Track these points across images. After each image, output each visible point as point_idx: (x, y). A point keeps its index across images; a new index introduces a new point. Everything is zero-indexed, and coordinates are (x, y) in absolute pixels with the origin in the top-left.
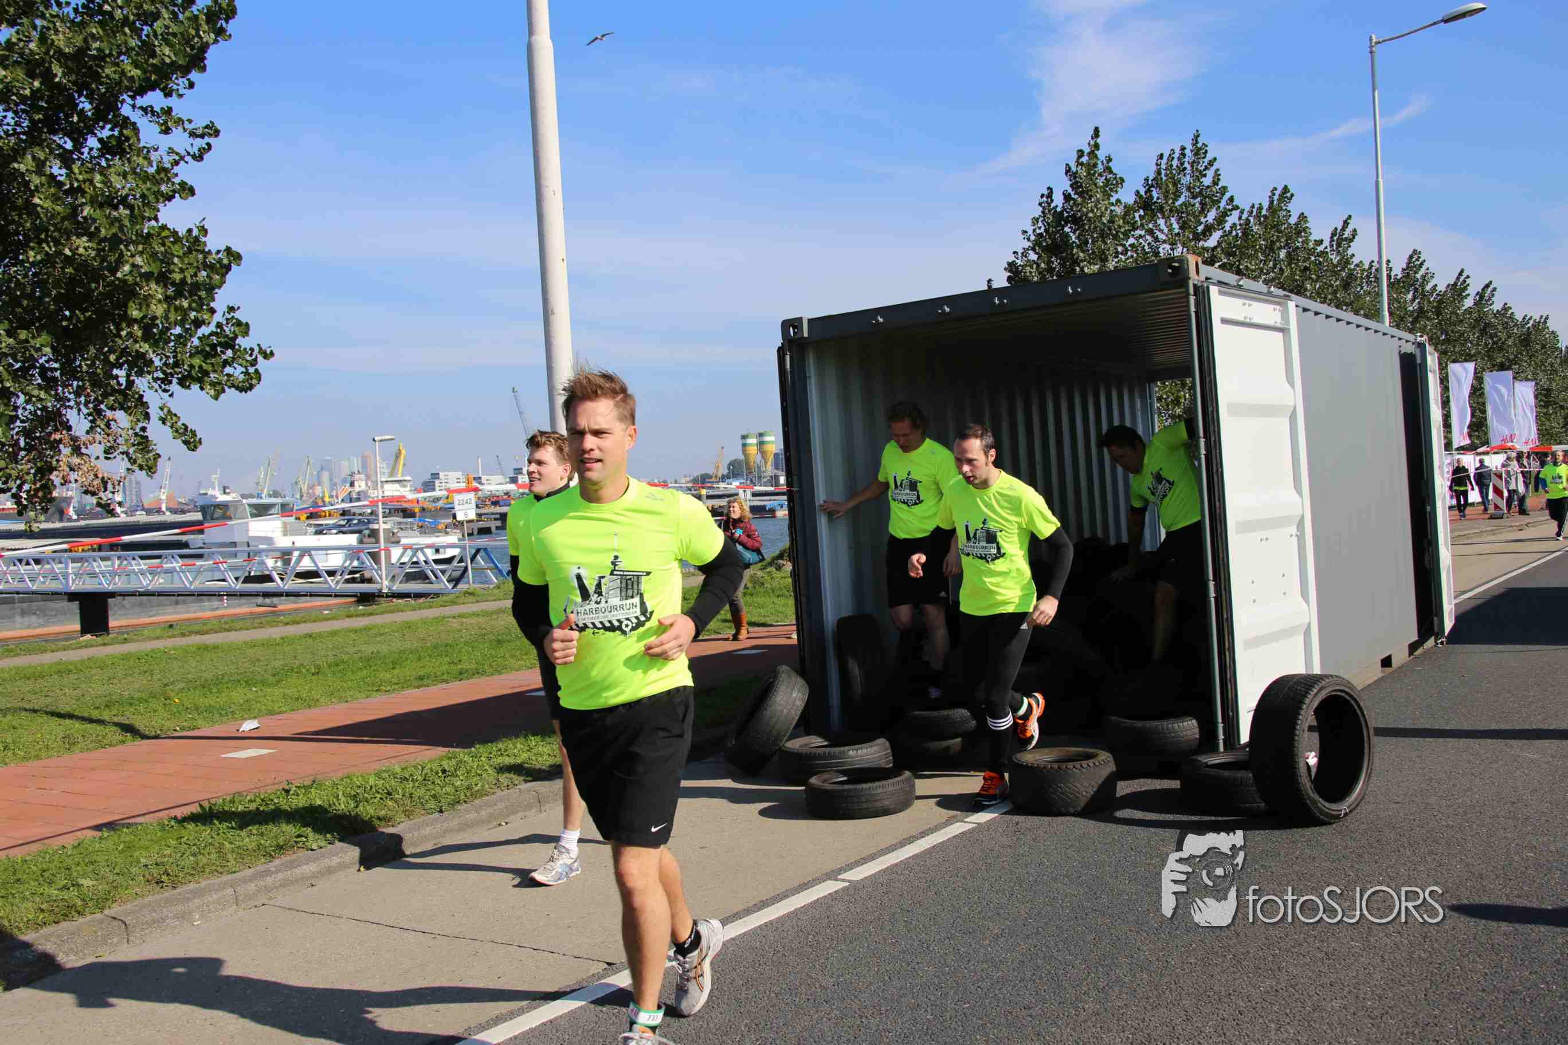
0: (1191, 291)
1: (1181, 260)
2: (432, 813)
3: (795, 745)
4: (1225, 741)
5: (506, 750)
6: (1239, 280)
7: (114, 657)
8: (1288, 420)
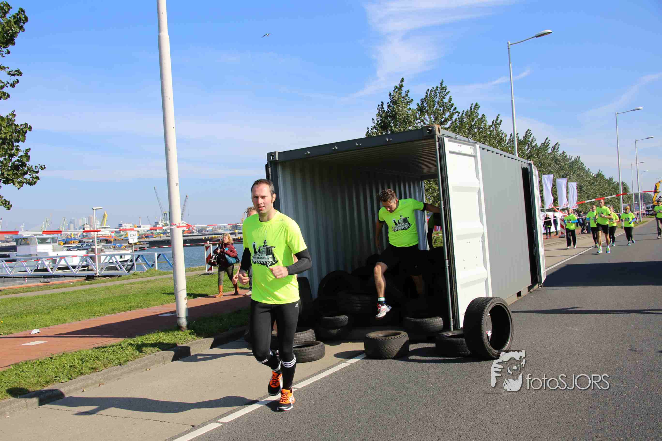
0: (437, 140)
1: (432, 127)
2: (116, 366)
4: (453, 326)
5: (149, 338)
6: (456, 136)
8: (477, 193)
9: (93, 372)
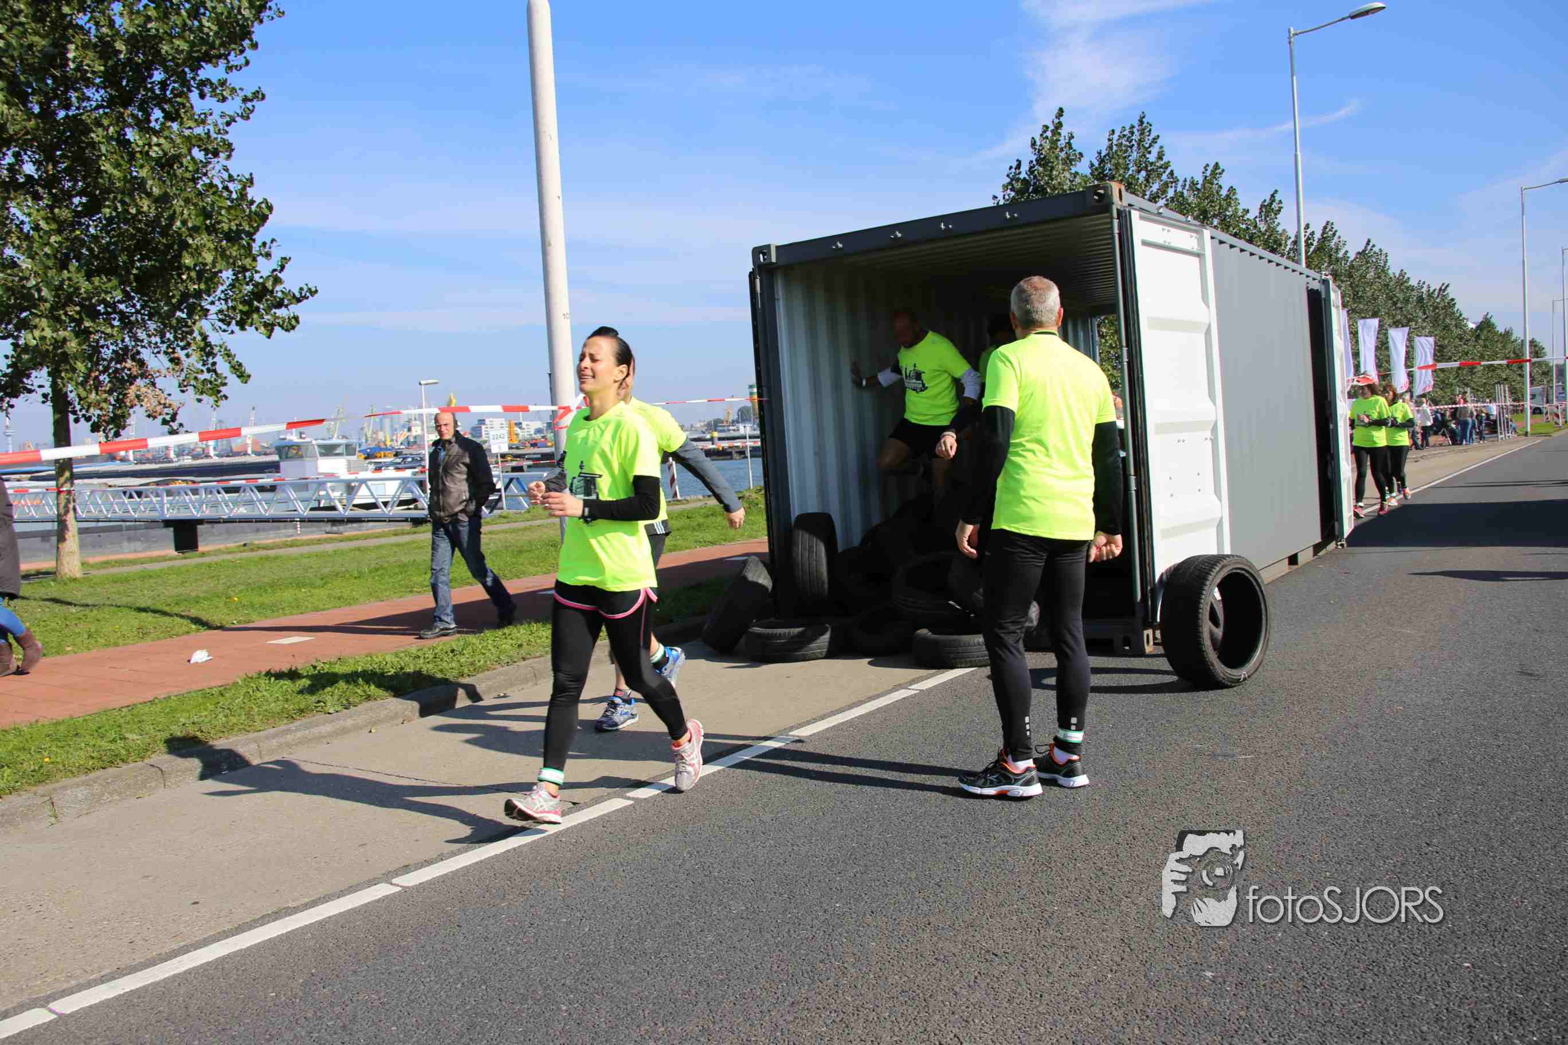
0: (1115, 214)
1: (1105, 188)
4: (1143, 619)
6: (1159, 209)
8: (1203, 336)
9: (390, 695)
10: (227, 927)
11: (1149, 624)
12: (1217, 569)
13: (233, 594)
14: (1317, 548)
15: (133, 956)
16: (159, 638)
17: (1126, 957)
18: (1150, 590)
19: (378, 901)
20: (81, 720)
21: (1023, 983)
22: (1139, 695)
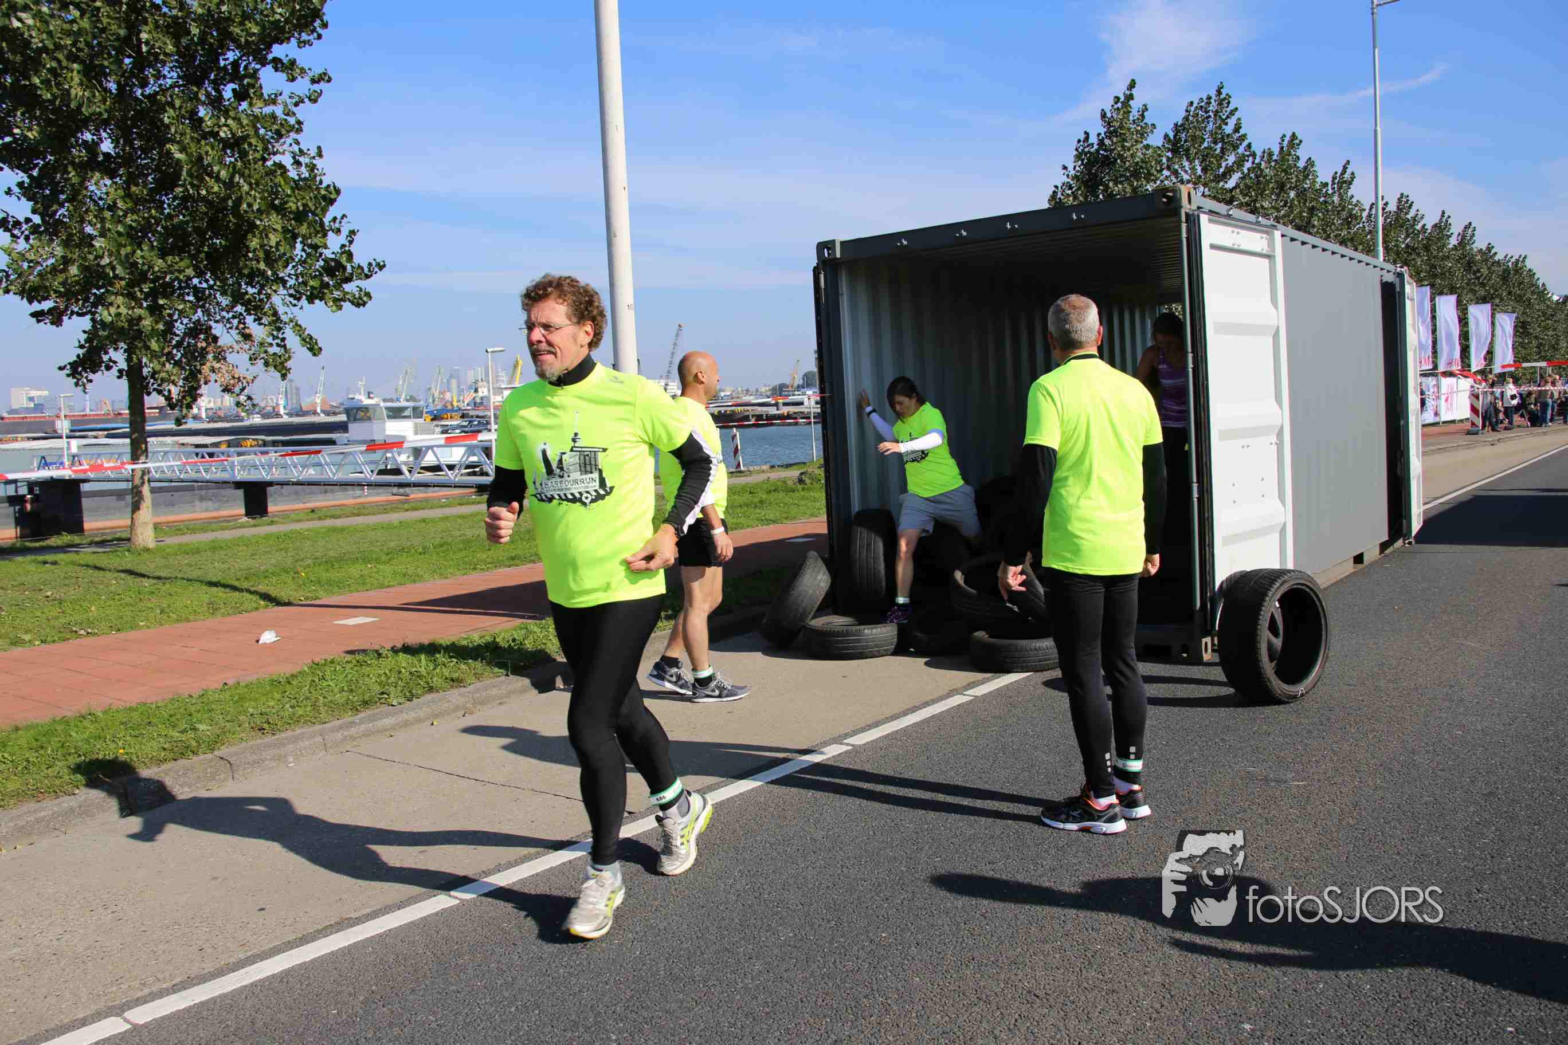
0: (1183, 218)
1: (1174, 190)
3: (818, 623)
4: (1201, 627)
6: (1229, 210)
7: (259, 536)
8: (1271, 340)
9: (452, 687)
10: (291, 937)
11: (1208, 633)
12: (1278, 584)
13: (300, 569)
14: (1384, 546)
15: (203, 965)
16: (229, 614)
17: (1165, 1003)
18: (1211, 599)
19: (437, 914)
20: (153, 706)
21: (1062, 1028)
22: (1194, 709)
